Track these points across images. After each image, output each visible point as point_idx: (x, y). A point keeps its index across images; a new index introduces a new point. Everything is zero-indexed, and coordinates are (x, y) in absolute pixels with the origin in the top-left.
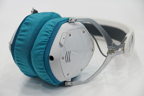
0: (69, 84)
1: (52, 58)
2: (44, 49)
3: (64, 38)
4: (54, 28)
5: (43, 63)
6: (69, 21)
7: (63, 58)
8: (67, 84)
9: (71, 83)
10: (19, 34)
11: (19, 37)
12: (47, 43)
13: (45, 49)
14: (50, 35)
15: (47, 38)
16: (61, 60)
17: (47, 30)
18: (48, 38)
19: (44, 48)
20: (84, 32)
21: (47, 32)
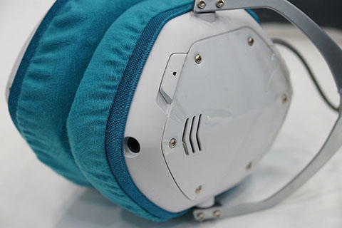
0: (208, 214)
1: (134, 145)
2: (107, 112)
3: (175, 74)
4: (138, 35)
5: (103, 160)
6: (196, 8)
7: (174, 143)
8: (198, 215)
9: (215, 212)
10: (36, 57)
11: (33, 67)
12: (115, 91)
13: (110, 113)
14: (125, 62)
15: (116, 75)
16: (168, 151)
17: (116, 45)
18: (120, 75)
19: (104, 110)
20: (252, 41)
21: (117, 51)
